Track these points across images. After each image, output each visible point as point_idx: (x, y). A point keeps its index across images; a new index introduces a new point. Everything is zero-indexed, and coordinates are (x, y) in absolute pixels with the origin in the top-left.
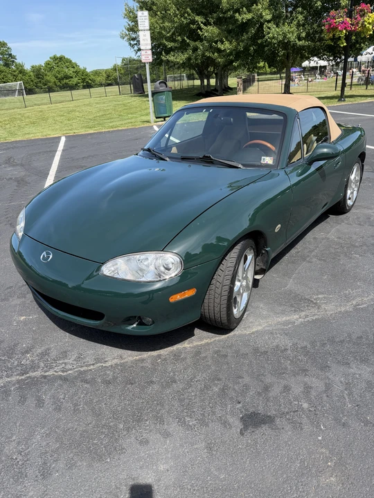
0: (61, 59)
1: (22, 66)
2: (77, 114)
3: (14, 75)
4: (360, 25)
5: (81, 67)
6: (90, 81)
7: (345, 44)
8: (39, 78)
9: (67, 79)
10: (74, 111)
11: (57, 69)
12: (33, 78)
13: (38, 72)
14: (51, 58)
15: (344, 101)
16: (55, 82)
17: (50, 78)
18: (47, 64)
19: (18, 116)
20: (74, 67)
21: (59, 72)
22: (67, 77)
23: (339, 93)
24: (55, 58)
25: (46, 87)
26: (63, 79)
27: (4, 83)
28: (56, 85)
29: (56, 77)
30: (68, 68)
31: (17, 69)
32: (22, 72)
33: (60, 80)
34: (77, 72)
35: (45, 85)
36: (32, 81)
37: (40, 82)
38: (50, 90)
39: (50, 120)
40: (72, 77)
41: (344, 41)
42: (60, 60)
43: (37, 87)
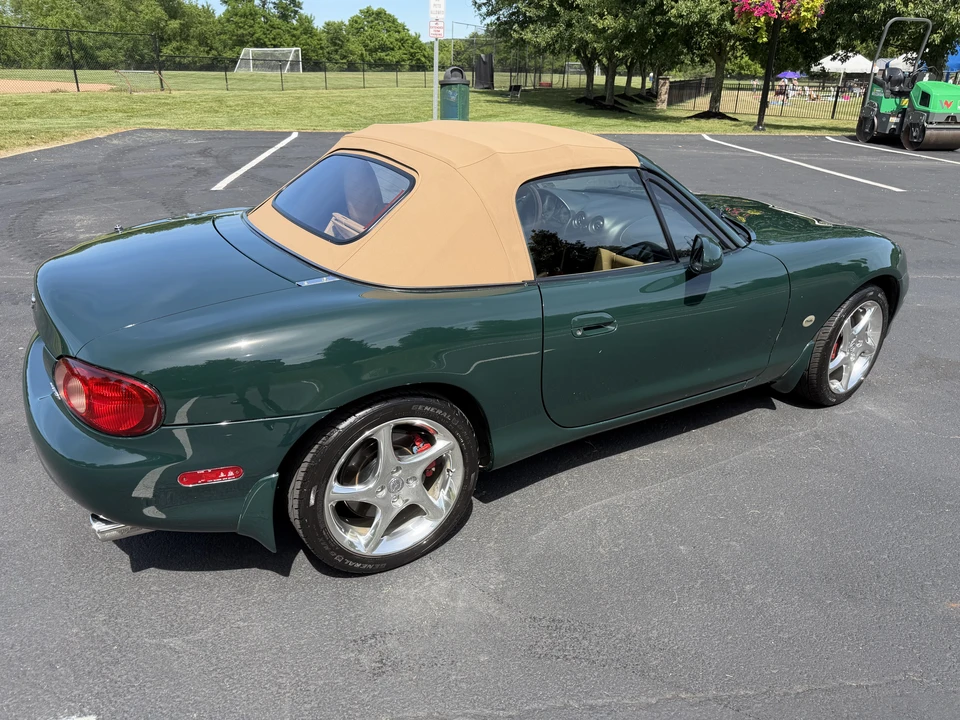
0: (380, 15)
1: (310, 22)
2: (353, 108)
3: (294, 36)
4: (793, 11)
5: (412, 33)
6: (423, 59)
7: (765, 40)
8: (335, 44)
9: (383, 51)
10: (352, 102)
11: (369, 31)
12: (324, 43)
13: (335, 35)
14: (361, 11)
15: (763, 130)
16: (362, 55)
17: (355, 46)
18: (354, 21)
19: (259, 101)
20: (399, 32)
21: (371, 38)
22: (383, 48)
23: (755, 119)
24: (368, 13)
25: (345, 61)
26: (376, 50)
27: (275, 46)
28: (363, 60)
29: (366, 46)
30: (388, 31)
31: (301, 24)
32: (308, 30)
33: (372, 51)
34: (402, 41)
35: (344, 57)
36: (322, 48)
37: (336, 51)
38: (352, 67)
39: (305, 113)
40: (393, 49)
41: (764, 34)
42: (378, 16)
43: (330, 59)
